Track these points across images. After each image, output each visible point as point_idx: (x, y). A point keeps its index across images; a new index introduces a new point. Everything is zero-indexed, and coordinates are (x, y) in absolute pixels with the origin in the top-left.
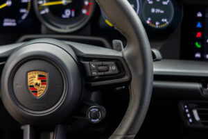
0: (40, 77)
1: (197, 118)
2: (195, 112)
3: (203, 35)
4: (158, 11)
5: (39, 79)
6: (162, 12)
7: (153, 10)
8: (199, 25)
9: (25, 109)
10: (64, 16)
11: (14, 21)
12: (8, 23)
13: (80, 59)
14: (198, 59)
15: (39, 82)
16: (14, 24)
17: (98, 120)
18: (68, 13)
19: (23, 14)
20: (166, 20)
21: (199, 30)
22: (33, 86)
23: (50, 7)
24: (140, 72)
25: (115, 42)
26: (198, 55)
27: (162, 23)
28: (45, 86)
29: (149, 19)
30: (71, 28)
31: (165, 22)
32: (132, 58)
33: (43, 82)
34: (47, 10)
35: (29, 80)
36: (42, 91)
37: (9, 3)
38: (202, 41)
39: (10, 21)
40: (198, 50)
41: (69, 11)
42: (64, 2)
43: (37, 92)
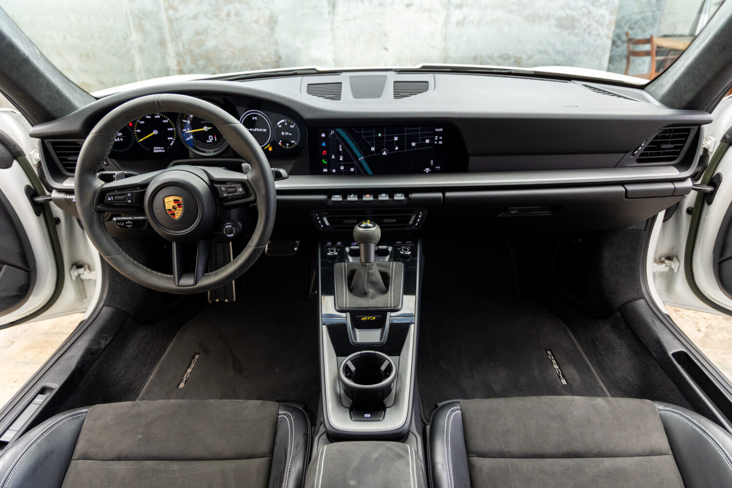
0: (175, 201)
1: (327, 224)
2: (325, 219)
3: (328, 152)
4: (287, 133)
5: (175, 203)
6: (290, 134)
7: (283, 133)
8: (324, 144)
9: (167, 230)
10: (208, 141)
11: (163, 148)
12: (157, 150)
13: (213, 183)
14: (325, 173)
15: (176, 205)
16: (164, 151)
17: (232, 235)
18: (211, 139)
19: (171, 141)
20: (294, 142)
21: (324, 148)
22: (170, 210)
23: (194, 134)
24: (263, 192)
25: (244, 166)
26: (325, 170)
27: (291, 144)
28: (181, 209)
29: (281, 141)
30: (214, 152)
31: (294, 143)
32: (255, 180)
33: (179, 205)
34: (191, 137)
35: (166, 204)
36: (179, 213)
37: (155, 132)
38: (328, 158)
39: (159, 148)
40: (325, 166)
41: (212, 137)
42: (205, 129)
43: (174, 214)
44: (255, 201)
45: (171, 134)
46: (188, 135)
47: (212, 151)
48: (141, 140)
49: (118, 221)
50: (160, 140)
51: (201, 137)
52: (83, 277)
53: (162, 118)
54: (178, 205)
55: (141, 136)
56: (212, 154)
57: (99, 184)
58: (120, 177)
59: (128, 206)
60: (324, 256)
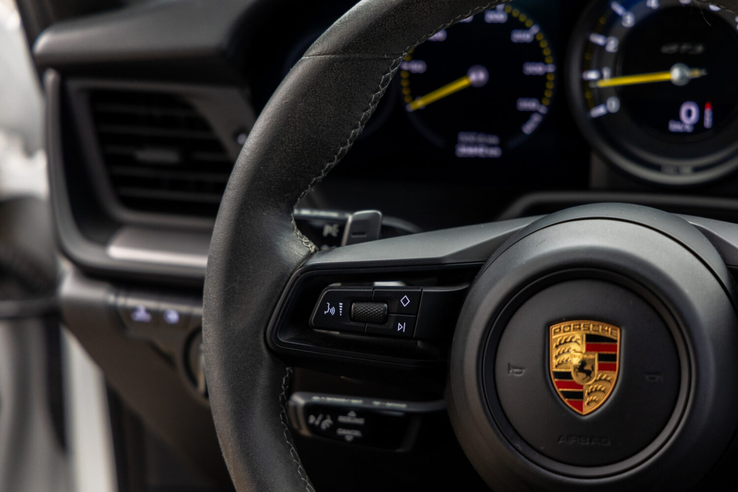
0: (593, 341)
9: (537, 457)
10: (674, 127)
11: (493, 140)
12: (474, 145)
16: (494, 152)
18: (688, 117)
19: (527, 115)
22: (568, 375)
23: (622, 92)
28: (612, 376)
30: (697, 170)
33: (607, 361)
34: (613, 105)
35: (554, 353)
36: (599, 393)
37: (478, 76)
39: (481, 139)
41: (694, 110)
42: (675, 74)
43: (580, 395)
45: (535, 86)
46: (601, 96)
47: (687, 166)
48: (420, 103)
49: (311, 409)
53: (513, 24)
54: (601, 358)
55: (421, 86)
56: (687, 177)
57: (295, 249)
58: (362, 233)
59: (398, 347)
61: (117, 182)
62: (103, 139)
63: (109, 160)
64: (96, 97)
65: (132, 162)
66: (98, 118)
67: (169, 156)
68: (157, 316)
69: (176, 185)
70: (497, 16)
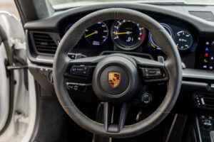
0: (115, 75)
1: (203, 103)
2: (202, 100)
3: (209, 55)
4: (183, 40)
6: (185, 41)
7: (180, 40)
8: (207, 49)
10: (127, 41)
11: (99, 42)
12: (96, 43)
13: (139, 66)
14: (205, 69)
15: (116, 78)
16: (99, 44)
17: (148, 102)
18: (129, 39)
19: (104, 38)
20: (187, 46)
21: (207, 52)
22: (111, 81)
23: (119, 35)
25: (159, 57)
26: (205, 67)
27: (185, 47)
28: (119, 81)
30: (131, 48)
32: (170, 67)
33: (118, 78)
34: (118, 37)
35: (109, 77)
36: (116, 84)
37: (96, 32)
38: (208, 58)
40: (205, 64)
42: (128, 33)
43: (114, 84)
44: (168, 81)
45: (105, 34)
46: (116, 36)
47: (129, 47)
48: (87, 36)
49: (70, 85)
50: (98, 38)
51: (123, 38)
52: (20, 121)
53: (102, 24)
55: (87, 33)
56: (129, 49)
57: (68, 60)
58: (78, 57)
59: (84, 76)
60: (201, 125)
61: (37, 48)
62: (35, 41)
63: (36, 44)
64: (34, 34)
65: (40, 44)
66: (34, 37)
67: (46, 44)
68: (44, 70)
69: (47, 48)
70: (100, 23)
